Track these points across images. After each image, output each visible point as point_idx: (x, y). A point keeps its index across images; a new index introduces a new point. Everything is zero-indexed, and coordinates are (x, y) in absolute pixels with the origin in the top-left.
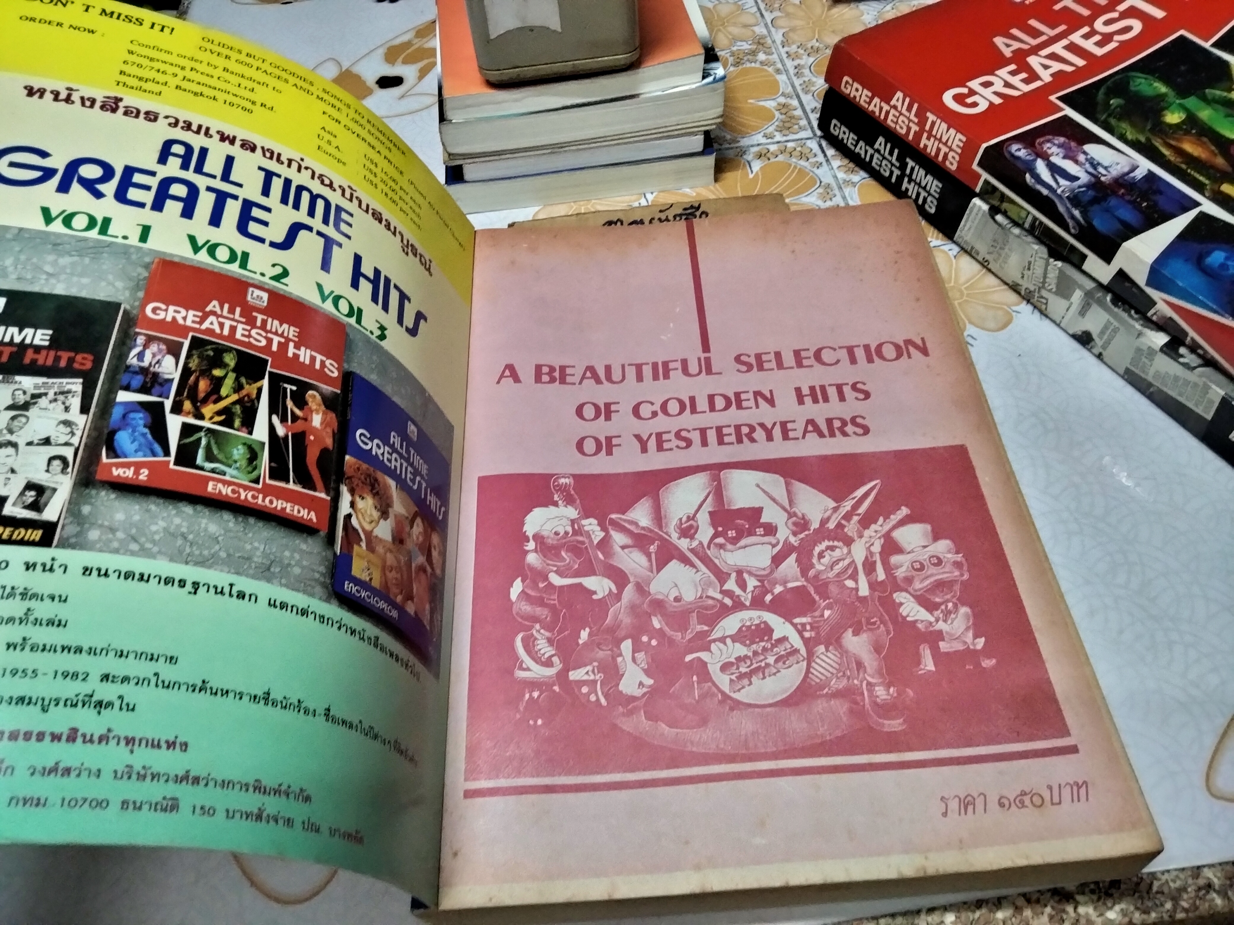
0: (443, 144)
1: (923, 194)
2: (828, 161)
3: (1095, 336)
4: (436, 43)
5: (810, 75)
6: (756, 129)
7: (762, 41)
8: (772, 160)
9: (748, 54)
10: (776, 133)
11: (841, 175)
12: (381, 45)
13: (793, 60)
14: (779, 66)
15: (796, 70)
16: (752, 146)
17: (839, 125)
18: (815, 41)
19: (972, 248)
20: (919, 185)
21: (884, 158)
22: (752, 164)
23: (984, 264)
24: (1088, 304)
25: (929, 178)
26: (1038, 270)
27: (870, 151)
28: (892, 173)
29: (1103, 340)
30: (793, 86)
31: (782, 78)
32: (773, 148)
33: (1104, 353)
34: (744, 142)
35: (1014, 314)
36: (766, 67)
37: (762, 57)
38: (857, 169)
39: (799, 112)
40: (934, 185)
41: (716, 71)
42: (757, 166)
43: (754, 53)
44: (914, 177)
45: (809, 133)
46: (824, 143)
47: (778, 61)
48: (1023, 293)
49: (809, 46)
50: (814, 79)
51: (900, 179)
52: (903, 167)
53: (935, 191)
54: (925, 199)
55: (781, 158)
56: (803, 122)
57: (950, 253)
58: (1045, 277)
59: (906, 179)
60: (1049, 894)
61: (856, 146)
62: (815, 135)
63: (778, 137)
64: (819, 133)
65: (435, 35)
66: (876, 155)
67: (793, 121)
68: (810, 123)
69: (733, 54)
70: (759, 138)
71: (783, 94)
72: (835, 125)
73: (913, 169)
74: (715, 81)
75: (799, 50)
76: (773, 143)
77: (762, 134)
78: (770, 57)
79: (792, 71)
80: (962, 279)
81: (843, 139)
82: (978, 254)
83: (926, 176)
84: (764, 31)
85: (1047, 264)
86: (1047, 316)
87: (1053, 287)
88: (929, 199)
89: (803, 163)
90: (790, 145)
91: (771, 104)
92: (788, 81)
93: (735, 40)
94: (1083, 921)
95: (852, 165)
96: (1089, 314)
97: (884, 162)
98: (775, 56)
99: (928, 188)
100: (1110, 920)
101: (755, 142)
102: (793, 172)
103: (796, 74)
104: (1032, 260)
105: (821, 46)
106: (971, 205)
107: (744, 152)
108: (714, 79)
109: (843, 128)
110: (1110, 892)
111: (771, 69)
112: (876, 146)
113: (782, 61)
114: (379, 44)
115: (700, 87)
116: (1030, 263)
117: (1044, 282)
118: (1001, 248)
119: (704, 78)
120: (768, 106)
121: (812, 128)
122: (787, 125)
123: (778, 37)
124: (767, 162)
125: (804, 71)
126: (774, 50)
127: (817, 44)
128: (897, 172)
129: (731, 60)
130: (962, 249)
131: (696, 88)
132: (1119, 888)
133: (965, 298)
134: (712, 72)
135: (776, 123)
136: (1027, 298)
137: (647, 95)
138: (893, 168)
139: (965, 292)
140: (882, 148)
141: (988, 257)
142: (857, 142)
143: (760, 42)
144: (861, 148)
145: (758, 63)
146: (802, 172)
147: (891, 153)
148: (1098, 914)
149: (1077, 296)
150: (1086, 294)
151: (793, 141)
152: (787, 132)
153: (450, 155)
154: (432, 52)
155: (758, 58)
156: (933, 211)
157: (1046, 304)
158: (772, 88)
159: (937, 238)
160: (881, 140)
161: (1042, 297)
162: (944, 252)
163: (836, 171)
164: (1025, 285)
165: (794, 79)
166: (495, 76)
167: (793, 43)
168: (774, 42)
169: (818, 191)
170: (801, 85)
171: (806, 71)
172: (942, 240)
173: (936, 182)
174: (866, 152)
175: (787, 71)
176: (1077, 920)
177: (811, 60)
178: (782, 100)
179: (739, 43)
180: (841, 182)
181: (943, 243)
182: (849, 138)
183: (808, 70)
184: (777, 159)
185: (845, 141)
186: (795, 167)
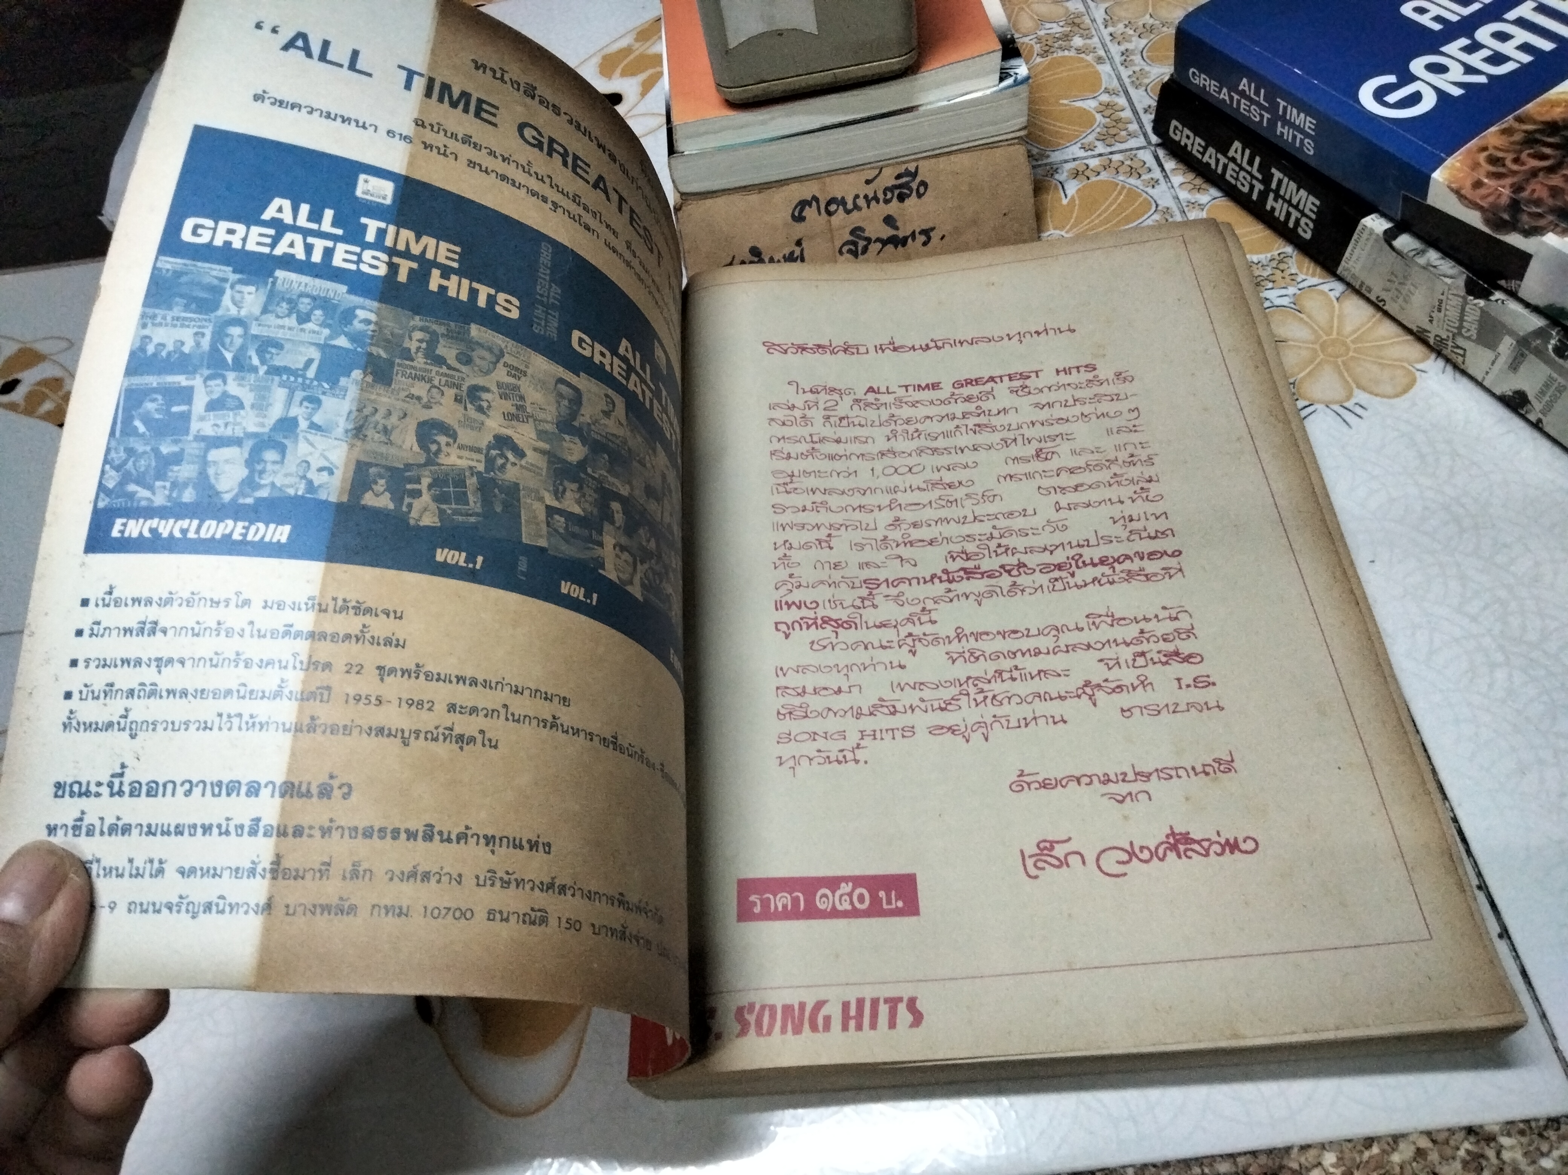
0: (673, 182)
1: (1295, 214)
2: (1166, 177)
3: (1531, 397)
4: (662, 48)
5: (1142, 62)
6: (1072, 139)
7: (1077, 21)
8: (1093, 179)
9: (1059, 39)
10: (1098, 143)
11: (1184, 195)
12: (595, 54)
13: (1119, 43)
14: (1101, 53)
15: (1124, 57)
16: (1066, 161)
17: (1180, 127)
18: (1148, 16)
19: (1362, 283)
20: (1289, 202)
21: (1242, 168)
22: (1066, 187)
23: (1378, 306)
24: (1522, 355)
25: (1303, 193)
26: (1453, 313)
27: (1223, 160)
28: (1252, 187)
29: (1544, 403)
30: (1119, 78)
31: (1105, 69)
32: (1094, 163)
33: (1545, 420)
34: (1056, 157)
35: (1418, 374)
36: (1083, 55)
37: (1078, 41)
38: (1204, 186)
39: (1127, 114)
40: (1309, 202)
41: (1017, 71)
42: (1072, 187)
43: (1067, 37)
44: (1282, 193)
45: (1141, 141)
46: (1161, 153)
47: (1100, 46)
48: (1432, 341)
49: (1141, 23)
50: (1147, 68)
51: (1263, 195)
52: (1267, 180)
53: (1311, 210)
54: (1297, 222)
55: (1104, 176)
56: (1134, 127)
57: (1332, 294)
58: (1462, 320)
59: (1272, 196)
60: (1462, 1134)
61: (1203, 154)
62: (1149, 143)
63: (1101, 148)
64: (1154, 139)
65: (660, 38)
66: (1231, 165)
67: (1120, 125)
68: (1142, 126)
69: (1039, 40)
70: (1075, 151)
71: (1107, 91)
72: (1176, 128)
73: (1280, 182)
74: (1017, 83)
75: (1128, 29)
76: (1094, 157)
77: (1079, 145)
78: (1088, 41)
79: (1118, 59)
80: (1348, 328)
81: (1186, 145)
82: (1370, 291)
83: (1298, 191)
84: (1082, 9)
85: (1465, 303)
86: (1464, 373)
87: (1474, 333)
88: (1304, 220)
89: (1132, 181)
90: (1116, 157)
91: (1090, 105)
92: (1112, 73)
93: (1042, 21)
94: (1508, 1170)
95: (1198, 181)
96: (1522, 369)
97: (1242, 174)
98: (1096, 39)
99: (1301, 207)
100: (1545, 1170)
101: (1071, 157)
102: (1120, 193)
103: (1124, 63)
104: (1443, 298)
105: (1157, 22)
106: (1359, 227)
107: (1056, 171)
108: (1015, 81)
109: (1187, 131)
110: (1545, 1134)
111: (1090, 58)
112: (1231, 153)
113: (1104, 45)
114: (592, 52)
115: (995, 92)
116: (1441, 301)
117: (1460, 327)
118: (1400, 283)
119: (1001, 79)
120: (1087, 108)
121: (1145, 135)
122: (1113, 131)
123: (1099, 14)
124: (1086, 182)
125: (1132, 57)
126: (1094, 32)
127: (1151, 21)
128: (1259, 187)
129: (1037, 48)
130: (1349, 285)
131: (992, 94)
132: (1558, 1129)
133: (1351, 354)
134: (1012, 72)
135: (1098, 130)
136: (1437, 349)
137: (929, 107)
138: (1254, 182)
139: (1352, 346)
140: (1238, 157)
141: (1384, 295)
142: (1205, 149)
143: (1075, 23)
144: (1210, 157)
145: (1073, 50)
146: (1132, 195)
147: (1251, 162)
148: (1529, 1160)
149: (1507, 345)
150: (1518, 342)
151: (1121, 152)
152: (1110, 140)
153: (682, 194)
154: (657, 59)
155: (1072, 43)
156: (1308, 236)
157: (1464, 356)
158: (1092, 84)
159: (1313, 275)
160: (1237, 145)
161: (1458, 347)
162: (1323, 293)
163: (1178, 190)
164: (1435, 331)
165: (1121, 69)
166: (736, 94)
167: (1119, 21)
168: (1093, 21)
169: (1153, 217)
170: (1129, 77)
171: (1137, 58)
172: (1320, 277)
173: (1312, 199)
174: (1217, 161)
175: (1111, 59)
176: (1501, 1169)
177: (1144, 42)
178: (1105, 98)
179: (1048, 25)
180: (1184, 204)
181: (1321, 281)
182: (1194, 143)
183: (1139, 57)
184: (1099, 178)
185: (1189, 148)
186: (1123, 187)
